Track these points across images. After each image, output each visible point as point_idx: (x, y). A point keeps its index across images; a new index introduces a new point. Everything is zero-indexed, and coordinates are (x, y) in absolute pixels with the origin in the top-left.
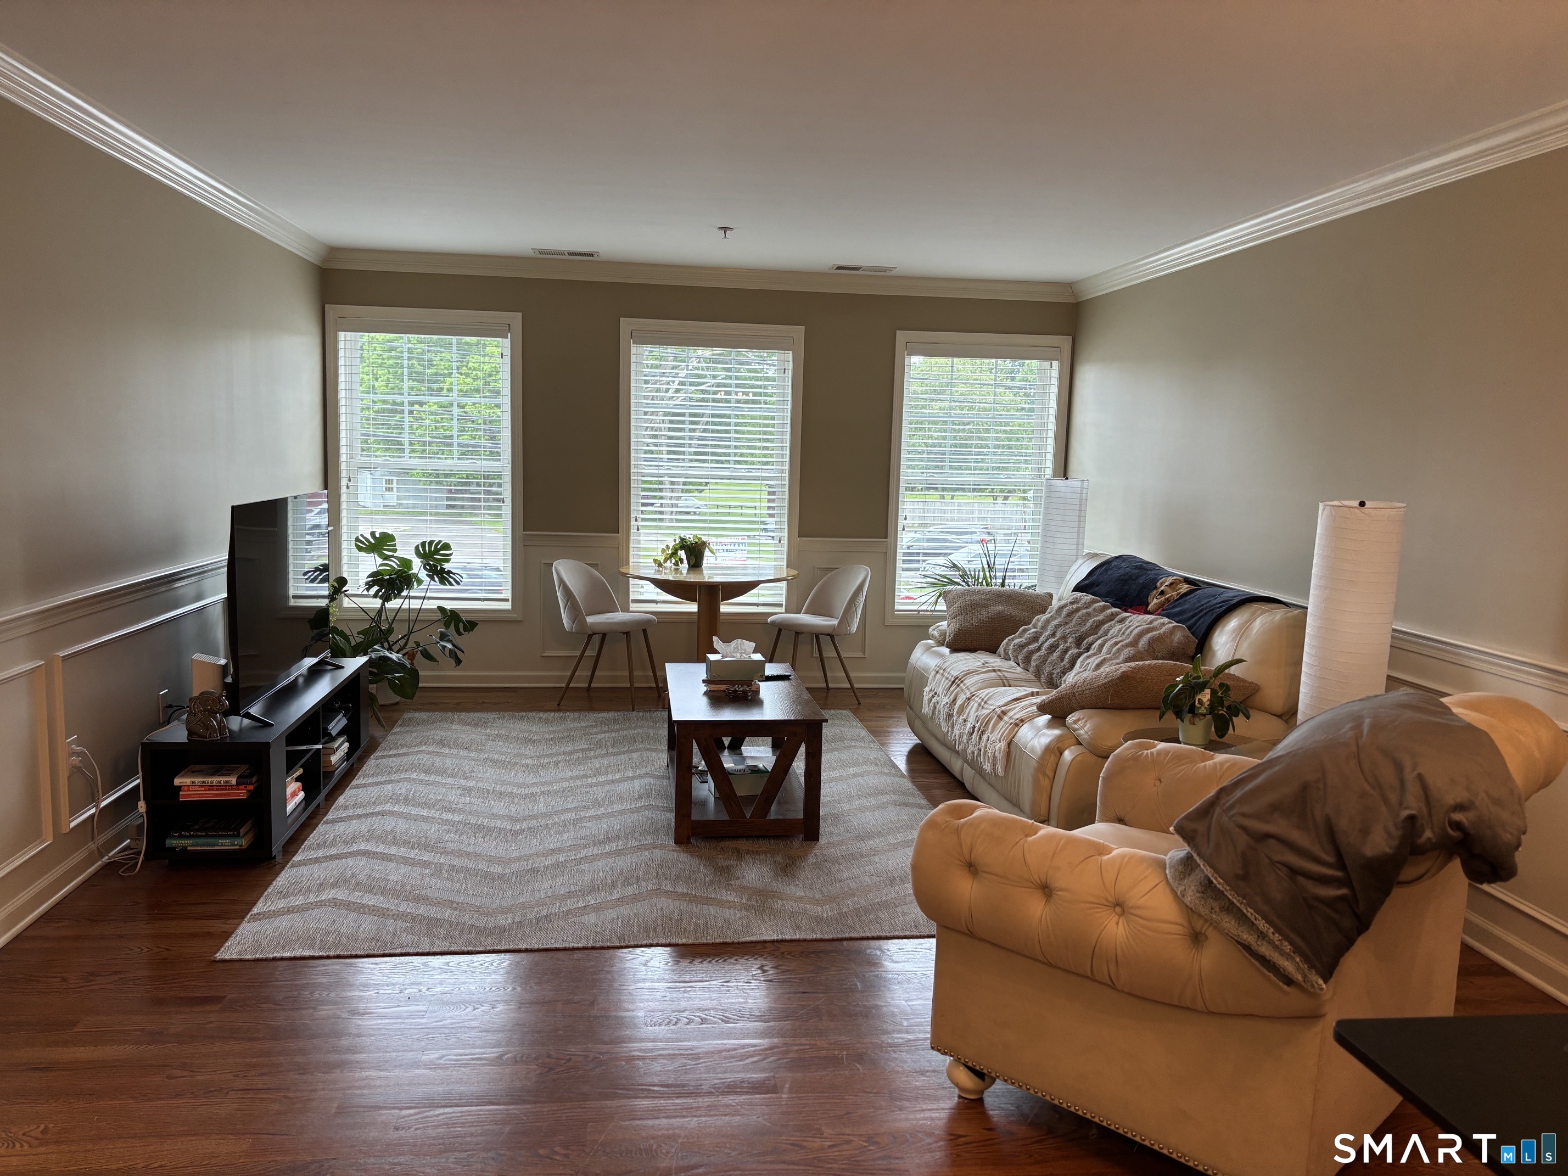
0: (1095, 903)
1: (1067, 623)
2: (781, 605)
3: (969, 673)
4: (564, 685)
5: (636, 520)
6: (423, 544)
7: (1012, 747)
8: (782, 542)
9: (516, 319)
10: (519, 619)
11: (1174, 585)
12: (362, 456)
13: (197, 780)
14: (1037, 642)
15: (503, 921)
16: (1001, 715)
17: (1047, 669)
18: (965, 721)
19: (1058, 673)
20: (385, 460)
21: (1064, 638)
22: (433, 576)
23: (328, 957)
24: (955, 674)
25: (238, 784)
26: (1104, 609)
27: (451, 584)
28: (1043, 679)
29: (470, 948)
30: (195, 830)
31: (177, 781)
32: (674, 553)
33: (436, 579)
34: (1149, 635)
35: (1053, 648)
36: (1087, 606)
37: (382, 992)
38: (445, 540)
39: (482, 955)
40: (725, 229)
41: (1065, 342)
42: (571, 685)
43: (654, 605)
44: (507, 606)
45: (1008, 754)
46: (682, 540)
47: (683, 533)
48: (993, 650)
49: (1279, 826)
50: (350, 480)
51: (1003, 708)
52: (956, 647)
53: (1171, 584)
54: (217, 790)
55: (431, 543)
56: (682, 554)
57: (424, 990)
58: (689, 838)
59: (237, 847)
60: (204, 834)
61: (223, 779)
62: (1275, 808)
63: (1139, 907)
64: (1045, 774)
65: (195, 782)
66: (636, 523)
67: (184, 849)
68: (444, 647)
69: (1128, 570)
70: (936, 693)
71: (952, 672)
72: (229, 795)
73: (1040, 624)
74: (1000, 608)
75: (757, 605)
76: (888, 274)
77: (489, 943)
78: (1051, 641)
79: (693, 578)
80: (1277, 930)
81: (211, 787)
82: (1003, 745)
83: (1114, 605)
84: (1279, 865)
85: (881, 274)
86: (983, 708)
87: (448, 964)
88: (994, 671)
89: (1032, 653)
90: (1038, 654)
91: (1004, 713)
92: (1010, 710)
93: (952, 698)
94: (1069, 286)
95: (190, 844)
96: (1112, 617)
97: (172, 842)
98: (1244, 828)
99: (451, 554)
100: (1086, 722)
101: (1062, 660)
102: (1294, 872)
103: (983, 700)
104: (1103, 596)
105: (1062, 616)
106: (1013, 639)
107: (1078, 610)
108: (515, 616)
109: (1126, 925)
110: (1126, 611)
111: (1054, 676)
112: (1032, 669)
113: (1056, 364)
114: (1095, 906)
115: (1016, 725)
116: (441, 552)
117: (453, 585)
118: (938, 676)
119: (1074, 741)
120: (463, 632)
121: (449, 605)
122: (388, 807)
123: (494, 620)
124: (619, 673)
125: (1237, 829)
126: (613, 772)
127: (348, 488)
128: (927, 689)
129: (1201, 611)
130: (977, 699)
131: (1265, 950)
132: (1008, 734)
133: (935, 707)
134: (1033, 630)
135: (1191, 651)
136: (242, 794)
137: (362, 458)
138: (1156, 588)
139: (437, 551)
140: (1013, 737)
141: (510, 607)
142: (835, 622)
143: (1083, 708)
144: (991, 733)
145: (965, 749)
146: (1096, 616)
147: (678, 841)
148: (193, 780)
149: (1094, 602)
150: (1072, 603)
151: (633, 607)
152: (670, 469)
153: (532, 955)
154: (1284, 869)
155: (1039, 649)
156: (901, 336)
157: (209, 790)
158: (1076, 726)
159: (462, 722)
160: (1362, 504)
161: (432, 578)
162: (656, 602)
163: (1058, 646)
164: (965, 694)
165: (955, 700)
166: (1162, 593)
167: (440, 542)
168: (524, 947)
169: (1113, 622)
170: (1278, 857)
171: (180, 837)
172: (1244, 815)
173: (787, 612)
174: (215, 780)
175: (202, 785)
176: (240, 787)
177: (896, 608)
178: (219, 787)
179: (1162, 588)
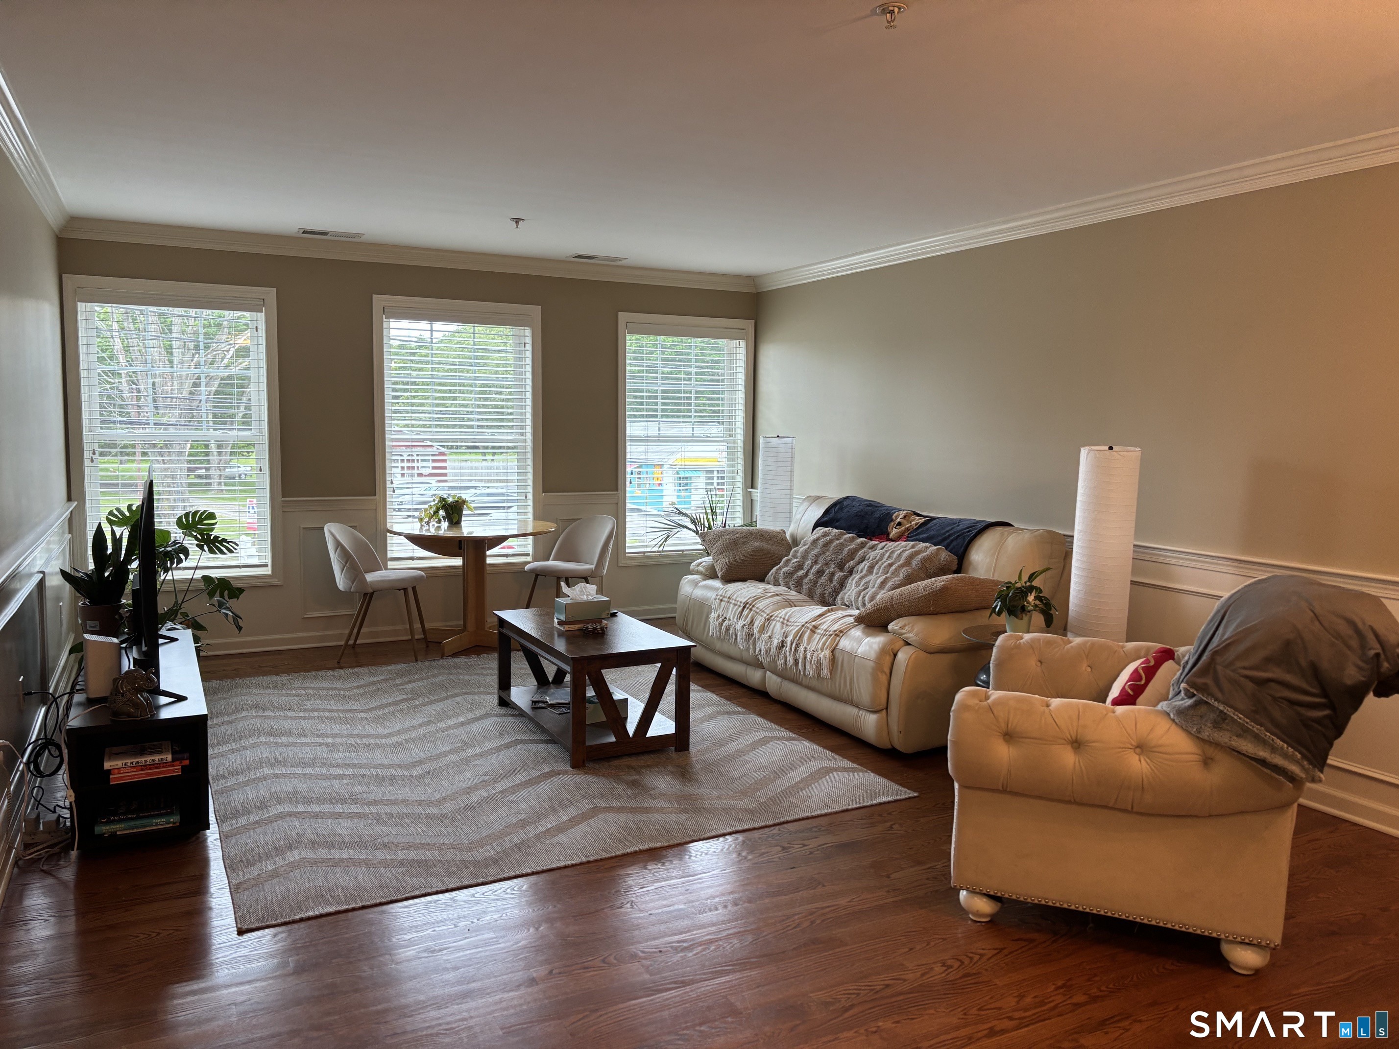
0: (1120, 748)
1: (824, 553)
2: (528, 555)
3: (757, 598)
4: (342, 643)
5: (392, 483)
6: (187, 515)
7: (837, 653)
8: (527, 498)
9: (271, 294)
10: (280, 583)
11: (907, 518)
12: (101, 428)
13: (129, 761)
14: (802, 569)
15: (487, 852)
16: (813, 629)
17: (818, 591)
18: (770, 637)
19: (830, 593)
20: (129, 432)
21: (827, 564)
22: (203, 546)
23: (354, 909)
24: (744, 601)
25: (174, 760)
26: (852, 540)
27: (222, 552)
28: (816, 597)
29: (481, 880)
30: (124, 814)
31: (107, 765)
32: (436, 512)
33: (206, 548)
34: (920, 557)
35: (820, 573)
36: (838, 537)
37: (437, 929)
38: (210, 510)
39: (497, 884)
40: (517, 221)
41: (749, 324)
42: (358, 642)
43: (410, 562)
44: (267, 571)
45: (833, 660)
46: (443, 499)
47: (444, 494)
48: (761, 579)
49: (1275, 673)
50: (93, 454)
51: (814, 623)
52: (729, 578)
53: (905, 517)
54: (150, 769)
55: (196, 512)
56: (442, 513)
57: (475, 921)
58: (584, 762)
59: (171, 825)
60: (135, 816)
61: (157, 758)
62: (1268, 660)
63: (1161, 746)
64: (883, 672)
65: (126, 764)
66: (392, 486)
67: (113, 835)
68: (227, 615)
69: (861, 507)
70: (726, 618)
71: (738, 599)
72: (164, 772)
73: (799, 554)
74: (756, 544)
75: (507, 556)
76: (619, 263)
77: (493, 872)
78: (816, 567)
79: (453, 533)
80: (1289, 745)
81: (144, 767)
82: (827, 653)
83: (860, 536)
84: (1281, 700)
85: (611, 263)
86: (787, 625)
87: (473, 896)
88: (777, 595)
89: (801, 578)
90: (808, 578)
91: (816, 627)
92: (820, 624)
93: (749, 619)
94: (752, 279)
95: (120, 828)
96: (862, 546)
97: (103, 829)
98: (1247, 677)
99: (215, 524)
100: (913, 626)
101: (831, 582)
102: (1292, 703)
103: (784, 619)
104: (848, 529)
105: (819, 547)
106: (780, 568)
107: (831, 541)
108: (275, 581)
109: (1148, 761)
110: (872, 540)
111: (826, 595)
112: (804, 591)
113: (743, 343)
114: (1120, 750)
115: (837, 635)
116: (205, 522)
117: (225, 554)
118: (723, 604)
119: (902, 643)
120: (228, 600)
121: (215, 574)
122: (267, 771)
123: (257, 585)
125: (1242, 679)
126: (457, 715)
127: (92, 461)
128: (713, 615)
129: (950, 536)
130: (778, 619)
131: (1278, 760)
132: (830, 643)
133: (727, 630)
134: (795, 560)
135: (955, 567)
136: (176, 770)
137: (103, 431)
138: (892, 520)
139: (201, 521)
140: (837, 645)
141: (270, 572)
142: (593, 567)
143: (900, 616)
144: (808, 644)
145: (774, 661)
146: (849, 545)
147: (574, 766)
148: (125, 762)
149: (842, 534)
150: (823, 536)
151: (391, 565)
152: (420, 434)
153: (543, 876)
154: (1285, 702)
155: (807, 575)
156: (623, 317)
157: (142, 770)
158: (904, 631)
159: (257, 686)
160: (1111, 448)
161: (201, 547)
162: (412, 559)
163: (823, 572)
164: (762, 616)
165: (752, 622)
166: (899, 524)
167: (205, 511)
168: (529, 871)
169: (865, 549)
170: (1278, 695)
171: (109, 822)
172: (1245, 668)
173: (535, 560)
174: (148, 759)
175: (136, 766)
176: (175, 763)
177: (627, 551)
178: (153, 766)
179: (899, 520)
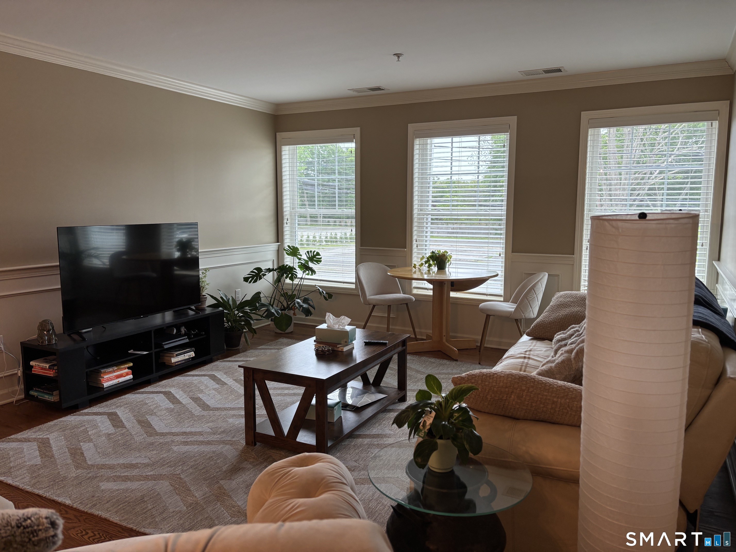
2: (498, 295)
5: (416, 241)
6: (308, 252)
8: (501, 255)
9: (357, 131)
30: (41, 388)
31: (31, 363)
41: (724, 105)
43: (426, 291)
44: (353, 286)
46: (433, 253)
50: (287, 220)
54: (44, 370)
55: (312, 252)
61: (45, 365)
65: (36, 364)
66: (416, 243)
67: (37, 397)
72: (47, 373)
75: (487, 295)
79: (439, 276)
94: (723, 61)
97: (32, 393)
99: (321, 258)
108: (355, 292)
116: (317, 257)
120: (328, 299)
123: (347, 293)
124: (407, 329)
136: (51, 374)
139: (314, 256)
141: (354, 287)
147: (247, 443)
151: (414, 291)
156: (585, 115)
157: (41, 369)
167: (317, 252)
171: (35, 390)
174: (42, 365)
175: (39, 367)
176: (51, 370)
